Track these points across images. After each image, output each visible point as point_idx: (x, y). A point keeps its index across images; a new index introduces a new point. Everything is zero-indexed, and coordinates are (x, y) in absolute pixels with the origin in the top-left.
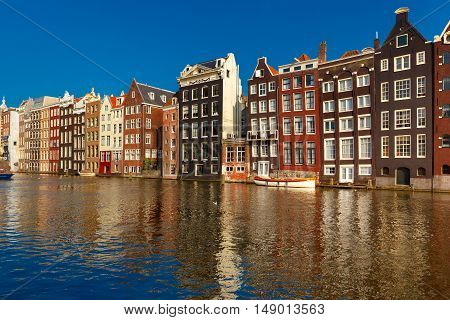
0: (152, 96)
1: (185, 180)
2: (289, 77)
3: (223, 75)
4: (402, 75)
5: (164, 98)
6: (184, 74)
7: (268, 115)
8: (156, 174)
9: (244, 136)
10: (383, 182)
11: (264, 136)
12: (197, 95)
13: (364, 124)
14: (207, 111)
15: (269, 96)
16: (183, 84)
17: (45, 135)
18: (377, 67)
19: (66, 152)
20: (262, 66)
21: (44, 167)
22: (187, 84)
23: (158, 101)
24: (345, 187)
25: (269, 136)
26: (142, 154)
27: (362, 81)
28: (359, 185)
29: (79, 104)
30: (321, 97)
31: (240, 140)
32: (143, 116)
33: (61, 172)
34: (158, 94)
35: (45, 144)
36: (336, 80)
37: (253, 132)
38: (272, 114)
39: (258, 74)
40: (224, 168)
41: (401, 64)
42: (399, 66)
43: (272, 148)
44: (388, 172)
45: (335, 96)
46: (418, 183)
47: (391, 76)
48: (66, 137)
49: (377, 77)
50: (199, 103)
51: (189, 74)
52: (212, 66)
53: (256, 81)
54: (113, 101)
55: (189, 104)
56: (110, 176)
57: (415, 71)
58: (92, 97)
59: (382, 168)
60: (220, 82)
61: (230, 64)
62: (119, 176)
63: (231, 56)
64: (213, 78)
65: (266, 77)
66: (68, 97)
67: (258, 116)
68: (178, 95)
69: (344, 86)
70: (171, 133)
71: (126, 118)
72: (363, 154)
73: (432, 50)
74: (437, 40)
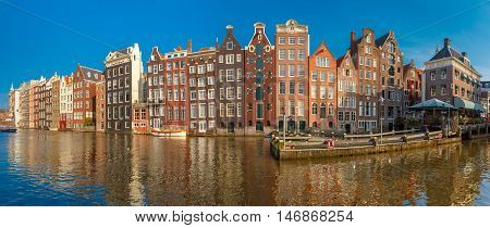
0: (89, 75)
1: (110, 132)
2: (171, 61)
3: (132, 59)
4: (230, 66)
5: (96, 76)
6: (108, 58)
7: (159, 87)
8: (92, 128)
9: (145, 102)
10: (221, 131)
11: (156, 101)
12: (116, 73)
13: (211, 96)
14: (122, 84)
15: (160, 74)
16: (108, 66)
17: (31, 104)
18: (217, 60)
19: (42, 115)
20: (155, 53)
21: (32, 125)
22: (110, 65)
23: (92, 78)
24: (201, 135)
25: (160, 102)
26: (84, 115)
28: (209, 134)
29: (49, 84)
30: (189, 76)
31: (143, 105)
32: (85, 89)
33: (40, 127)
34: (93, 73)
35: (32, 111)
36: (197, 66)
37: (150, 98)
38: (161, 86)
39: (153, 58)
40: (133, 124)
41: (229, 60)
43: (161, 110)
44: (223, 126)
45: (196, 76)
46: (238, 131)
47: (224, 66)
48: (42, 105)
49: (218, 66)
50: (117, 78)
51: (112, 58)
52: (125, 52)
53: (152, 63)
54: (67, 79)
55: (112, 79)
56: (66, 130)
57: (236, 65)
58: (55, 78)
59: (220, 123)
60: (130, 63)
61: (136, 51)
62: (71, 130)
63: (137, 45)
64: (126, 60)
65: (158, 61)
66: (43, 79)
67: (153, 87)
68: (105, 73)
69: (201, 70)
70: (100, 100)
71: (74, 90)
72: (212, 114)
73: (244, 54)
74: (246, 48)
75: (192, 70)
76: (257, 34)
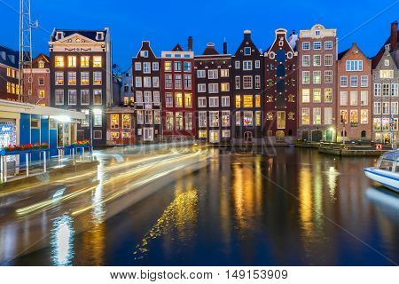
4: (248, 73)
7: (152, 89)
11: (149, 107)
13: (226, 101)
15: (153, 74)
18: (233, 66)
20: (146, 48)
22: (62, 50)
25: (153, 107)
27: (225, 73)
30: (196, 81)
36: (207, 70)
38: (156, 89)
39: (142, 54)
40: (109, 133)
42: (246, 67)
45: (206, 81)
47: (241, 72)
49: (233, 72)
50: (78, 71)
52: (93, 37)
53: (141, 59)
57: (254, 72)
60: (103, 54)
64: (95, 49)
65: (151, 59)
67: (143, 89)
69: (212, 75)
72: (226, 123)
73: (264, 60)
74: (266, 55)
75: (201, 74)
76: (278, 40)
